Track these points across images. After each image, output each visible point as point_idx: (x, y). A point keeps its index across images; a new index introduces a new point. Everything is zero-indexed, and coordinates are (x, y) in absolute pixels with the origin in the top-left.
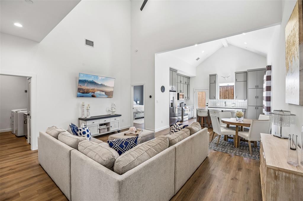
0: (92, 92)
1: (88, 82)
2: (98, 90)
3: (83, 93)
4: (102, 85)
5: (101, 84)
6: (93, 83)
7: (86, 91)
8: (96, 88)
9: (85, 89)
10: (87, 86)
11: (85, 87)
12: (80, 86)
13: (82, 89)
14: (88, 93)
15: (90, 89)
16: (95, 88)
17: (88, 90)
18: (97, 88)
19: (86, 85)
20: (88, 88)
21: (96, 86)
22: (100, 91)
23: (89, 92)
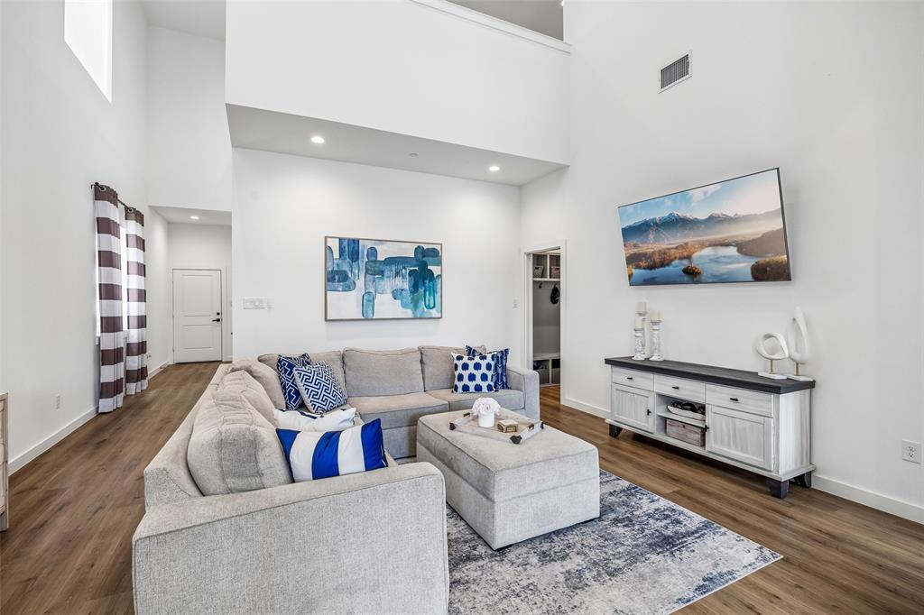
0: (681, 258)
1: (656, 224)
2: (703, 245)
3: (651, 267)
4: (713, 220)
5: (711, 218)
6: (674, 223)
7: (657, 258)
8: (690, 238)
9: (653, 253)
10: (657, 240)
11: (652, 245)
12: (635, 246)
13: (644, 255)
14: (668, 265)
15: (669, 249)
16: (687, 240)
17: (663, 252)
18: (695, 239)
19: (651, 237)
20: (664, 247)
21: (690, 229)
22: (710, 246)
23: (672, 260)
